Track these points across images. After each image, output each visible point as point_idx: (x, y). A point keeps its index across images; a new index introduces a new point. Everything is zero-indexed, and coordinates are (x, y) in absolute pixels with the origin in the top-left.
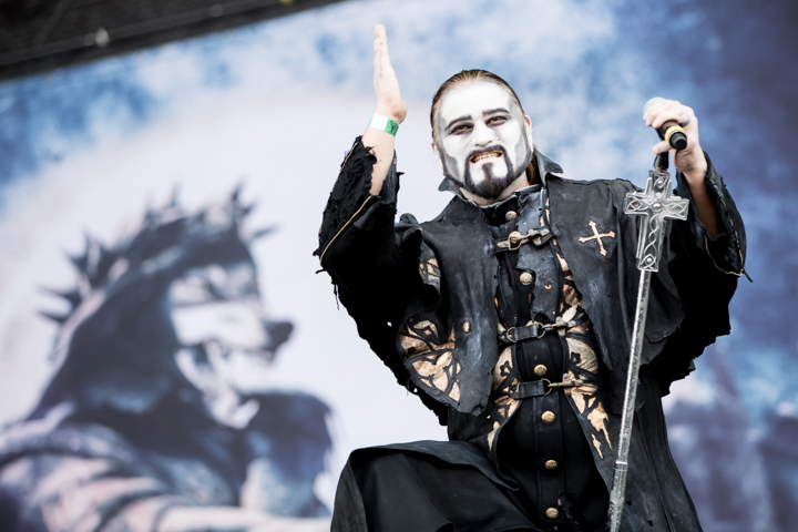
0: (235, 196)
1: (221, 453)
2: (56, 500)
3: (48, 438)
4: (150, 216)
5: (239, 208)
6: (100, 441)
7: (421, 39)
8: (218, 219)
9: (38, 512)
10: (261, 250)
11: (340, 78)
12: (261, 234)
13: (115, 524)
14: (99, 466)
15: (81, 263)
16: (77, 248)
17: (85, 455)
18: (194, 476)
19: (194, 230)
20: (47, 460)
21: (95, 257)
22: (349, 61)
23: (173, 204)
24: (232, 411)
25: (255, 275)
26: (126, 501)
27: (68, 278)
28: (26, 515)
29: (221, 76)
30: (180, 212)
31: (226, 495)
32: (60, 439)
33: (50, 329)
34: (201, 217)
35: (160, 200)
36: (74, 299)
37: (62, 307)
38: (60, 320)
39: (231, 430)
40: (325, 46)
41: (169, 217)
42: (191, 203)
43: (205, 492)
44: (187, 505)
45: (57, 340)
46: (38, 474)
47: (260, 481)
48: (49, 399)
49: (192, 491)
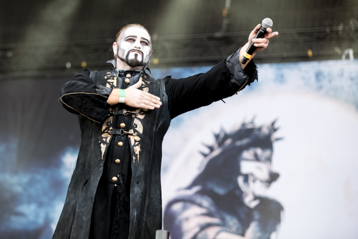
0: (273, 124)
1: (243, 216)
2: (187, 219)
3: (190, 196)
4: (244, 125)
5: (273, 129)
6: (206, 202)
7: (352, 79)
8: (265, 131)
9: (181, 222)
10: (276, 146)
11: (320, 88)
12: (278, 139)
13: (203, 233)
14: (203, 211)
15: (217, 136)
16: (217, 131)
17: (200, 205)
18: (232, 222)
19: (256, 133)
20: (188, 204)
21: (222, 136)
22: (325, 82)
23: (252, 122)
24: (251, 201)
25: (271, 155)
26: (209, 225)
27: (212, 141)
28: (177, 222)
29: (281, 79)
30: (254, 125)
31: (240, 232)
32: (194, 198)
33: (201, 158)
34: (260, 129)
35: (248, 120)
36: (211, 149)
37: (207, 151)
38: (205, 155)
39: (248, 208)
40: (318, 75)
41: (249, 126)
42: (258, 123)
43: (234, 229)
44: (227, 231)
45: (202, 162)
46: (184, 209)
47: (253, 229)
48: (195, 183)
49: (230, 227)
